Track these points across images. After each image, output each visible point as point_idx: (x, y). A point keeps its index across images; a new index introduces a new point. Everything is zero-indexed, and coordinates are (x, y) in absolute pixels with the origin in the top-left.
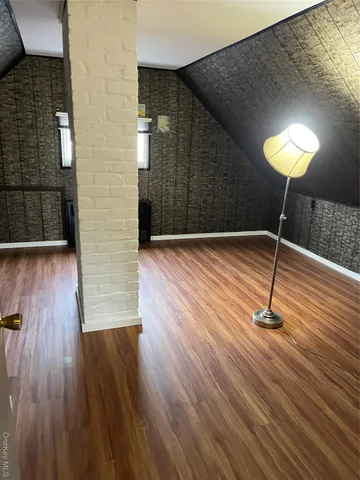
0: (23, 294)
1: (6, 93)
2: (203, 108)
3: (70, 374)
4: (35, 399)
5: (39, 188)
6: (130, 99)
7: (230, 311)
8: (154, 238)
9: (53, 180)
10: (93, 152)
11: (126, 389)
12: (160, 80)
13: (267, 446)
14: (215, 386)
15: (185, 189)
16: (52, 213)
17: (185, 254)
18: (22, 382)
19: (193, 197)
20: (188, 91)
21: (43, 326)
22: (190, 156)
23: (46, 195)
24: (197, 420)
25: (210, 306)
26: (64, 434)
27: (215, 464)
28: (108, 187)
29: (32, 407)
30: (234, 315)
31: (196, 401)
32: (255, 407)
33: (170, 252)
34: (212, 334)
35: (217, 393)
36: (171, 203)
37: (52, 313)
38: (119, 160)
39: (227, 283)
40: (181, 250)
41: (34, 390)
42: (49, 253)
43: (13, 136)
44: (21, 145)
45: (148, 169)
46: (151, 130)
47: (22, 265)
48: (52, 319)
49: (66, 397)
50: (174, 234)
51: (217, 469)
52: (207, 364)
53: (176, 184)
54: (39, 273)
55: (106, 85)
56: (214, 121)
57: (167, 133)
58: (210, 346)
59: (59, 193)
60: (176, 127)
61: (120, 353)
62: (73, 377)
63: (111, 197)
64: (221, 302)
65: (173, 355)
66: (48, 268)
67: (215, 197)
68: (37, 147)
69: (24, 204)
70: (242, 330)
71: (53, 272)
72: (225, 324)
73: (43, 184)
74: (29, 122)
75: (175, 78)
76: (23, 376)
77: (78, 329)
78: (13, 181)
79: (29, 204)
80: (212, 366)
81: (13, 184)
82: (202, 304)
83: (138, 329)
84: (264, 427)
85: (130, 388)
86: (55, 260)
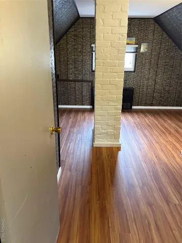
0: (71, 127)
1: (71, 37)
2: (168, 38)
3: (86, 163)
4: (70, 170)
5: (82, 81)
6: (123, 35)
7: (169, 147)
8: (134, 107)
9: (88, 77)
10: (103, 63)
11: (109, 174)
12: (144, 24)
13: (175, 213)
14: (153, 181)
15: (153, 83)
16: (86, 93)
17: (150, 117)
18: (66, 163)
19: (158, 86)
20: (160, 28)
21: (77, 142)
22: (158, 65)
23: (85, 84)
24: (140, 193)
25: (158, 143)
26: (80, 186)
27: (145, 215)
28: (109, 80)
29: (69, 173)
30: (171, 149)
31: (141, 185)
32: (172, 194)
33: (141, 115)
34: (156, 157)
35: (153, 184)
36: (145, 90)
37: (82, 136)
38: (115, 66)
39: (170, 133)
40: (147, 115)
41: (71, 167)
42: (84, 111)
43: (73, 57)
44: (75, 61)
45: (134, 72)
46: (137, 51)
47: (72, 115)
48: (82, 139)
49: (83, 171)
50: (145, 106)
51: (146, 217)
52: (151, 170)
53: (148, 79)
54: (79, 119)
55: (112, 29)
56: (174, 44)
57: (146, 52)
58: (154, 162)
59: (90, 84)
60: (151, 49)
61: (108, 158)
62: (87, 164)
63: (110, 84)
64: (164, 142)
65: (134, 163)
66: (82, 117)
67: (170, 87)
68: (82, 61)
69: (75, 88)
70: (174, 157)
71: (84, 119)
72: (164, 153)
73: (84, 79)
74: (80, 50)
75: (153, 22)
76: (67, 160)
77: (91, 145)
78: (71, 77)
79: (77, 88)
80: (153, 172)
81: (71, 79)
82: (154, 142)
83: (119, 149)
84: (175, 205)
85: (111, 174)
86: (86, 114)
